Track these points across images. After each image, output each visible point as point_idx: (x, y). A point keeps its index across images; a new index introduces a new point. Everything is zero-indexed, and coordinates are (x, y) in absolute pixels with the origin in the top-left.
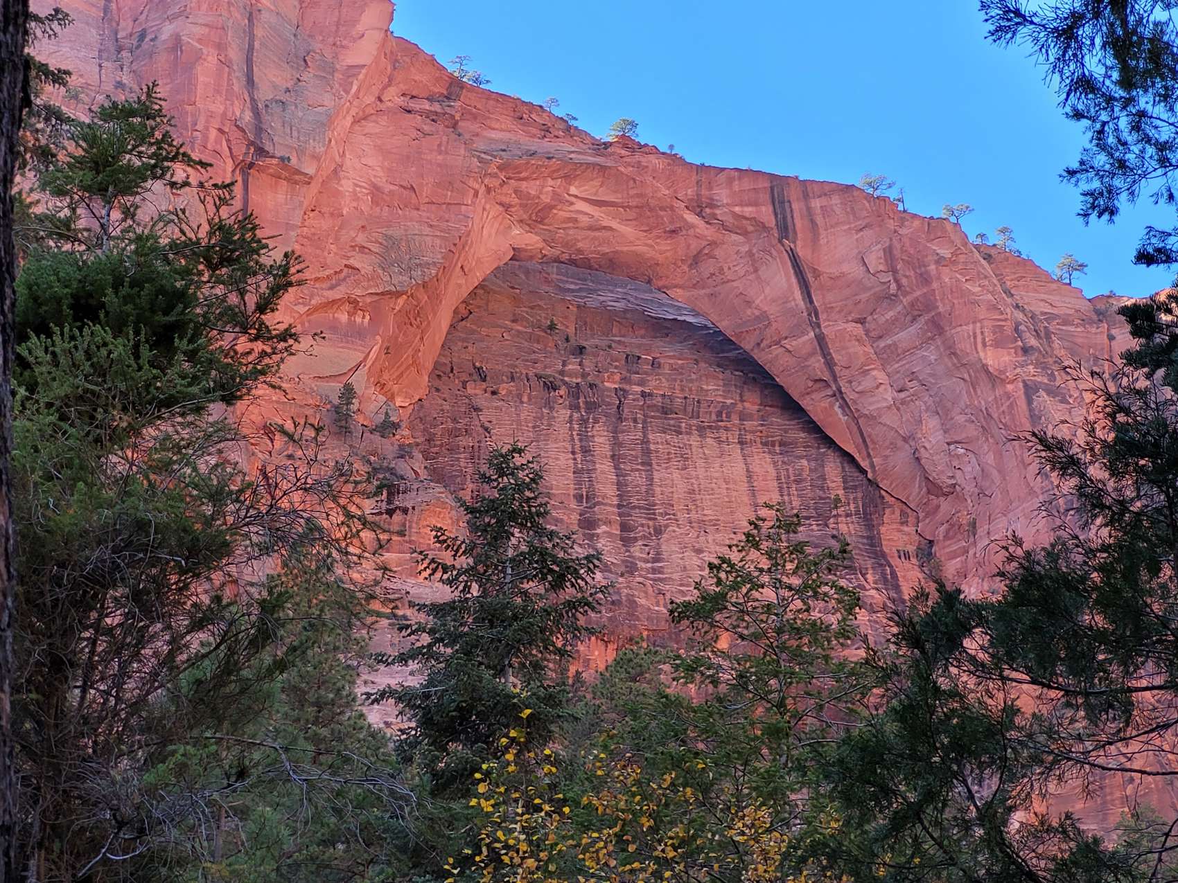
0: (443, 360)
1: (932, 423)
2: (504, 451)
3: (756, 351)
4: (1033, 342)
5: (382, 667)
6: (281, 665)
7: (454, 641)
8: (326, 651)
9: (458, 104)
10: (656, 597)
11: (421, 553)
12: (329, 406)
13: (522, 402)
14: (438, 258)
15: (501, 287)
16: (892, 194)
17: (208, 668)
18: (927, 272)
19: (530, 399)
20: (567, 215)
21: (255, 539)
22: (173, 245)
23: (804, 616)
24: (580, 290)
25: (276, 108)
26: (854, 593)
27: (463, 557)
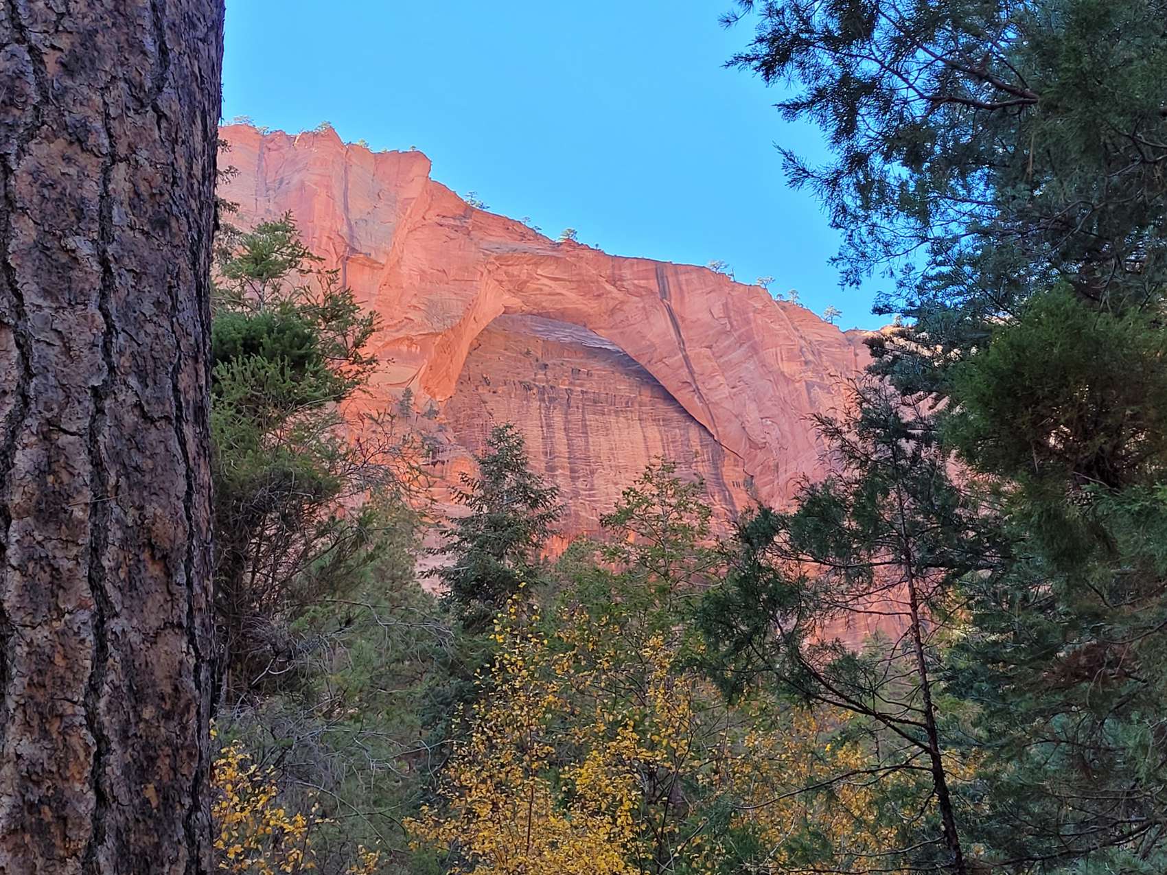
0: (464, 373)
1: (752, 407)
2: (501, 427)
3: (648, 365)
4: (811, 358)
5: (430, 555)
6: (371, 557)
7: (473, 539)
8: (397, 547)
9: (470, 221)
10: (591, 511)
11: (453, 488)
12: (397, 402)
13: (511, 398)
14: (461, 313)
15: (497, 329)
16: (727, 272)
17: (328, 560)
18: (748, 317)
19: (515, 395)
20: (535, 286)
21: (355, 482)
22: (303, 308)
23: (679, 522)
24: (544, 331)
25: (362, 224)
26: (708, 508)
27: (478, 490)
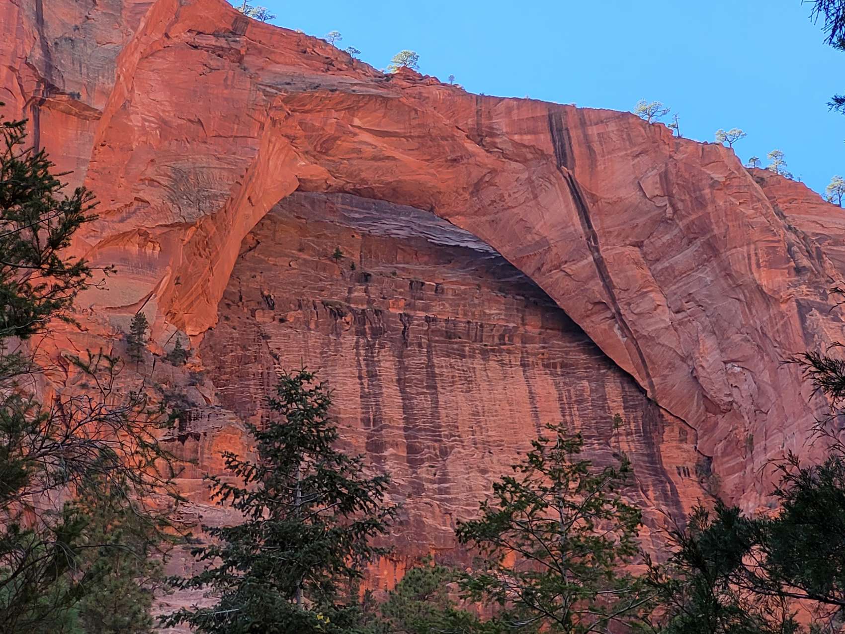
0: (233, 289)
1: (709, 342)
2: (292, 377)
3: (537, 275)
4: (805, 262)
5: (176, 590)
6: (78, 592)
7: (246, 563)
8: (122, 576)
9: (242, 39)
10: (442, 517)
11: (213, 478)
12: (121, 336)
13: (309, 329)
14: (226, 190)
15: (287, 217)
16: (667, 121)
17: (6, 596)
18: (702, 196)
19: (317, 326)
20: (351, 146)
21: (50, 468)
23: (587, 534)
24: (365, 219)
25: (65, 46)
26: (636, 511)
27: (254, 482)
